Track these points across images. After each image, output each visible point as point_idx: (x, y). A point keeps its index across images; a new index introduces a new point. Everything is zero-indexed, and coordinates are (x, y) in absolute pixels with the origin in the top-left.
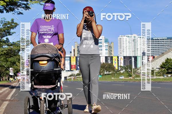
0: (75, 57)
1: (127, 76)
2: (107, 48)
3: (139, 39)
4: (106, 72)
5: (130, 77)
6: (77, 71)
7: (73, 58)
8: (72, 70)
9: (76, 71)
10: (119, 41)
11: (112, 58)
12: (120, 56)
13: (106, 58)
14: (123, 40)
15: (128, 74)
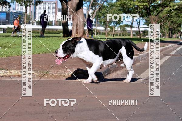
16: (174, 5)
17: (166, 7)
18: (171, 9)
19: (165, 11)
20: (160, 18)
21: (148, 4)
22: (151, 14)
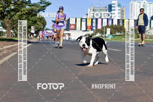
0: (90, 19)
1: (136, 37)
2: (120, 12)
3: (149, 4)
4: (117, 33)
5: (138, 38)
6: (93, 31)
7: (89, 19)
8: (87, 30)
9: (91, 31)
10: (130, 6)
11: (123, 21)
12: (131, 19)
13: (118, 21)
14: (134, 5)
15: (137, 36)
16: (24, 10)
17: (18, 11)
18: (22, 13)
19: (17, 15)
20: (13, 21)
21: (3, 9)
22: (5, 18)
